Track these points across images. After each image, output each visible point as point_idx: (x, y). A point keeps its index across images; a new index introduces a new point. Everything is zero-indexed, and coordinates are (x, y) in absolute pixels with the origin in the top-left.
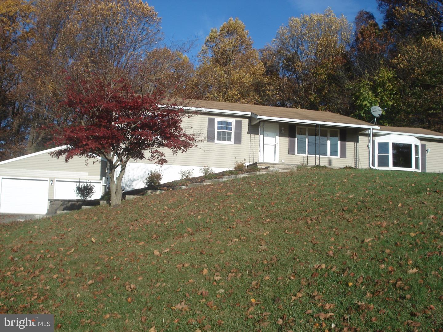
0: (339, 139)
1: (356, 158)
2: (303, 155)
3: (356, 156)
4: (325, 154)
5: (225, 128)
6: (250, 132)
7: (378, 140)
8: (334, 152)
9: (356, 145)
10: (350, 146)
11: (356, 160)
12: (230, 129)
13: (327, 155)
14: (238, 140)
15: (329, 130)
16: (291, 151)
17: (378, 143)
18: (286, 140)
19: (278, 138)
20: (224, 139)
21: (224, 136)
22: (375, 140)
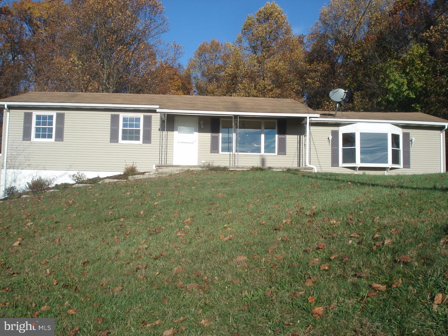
0: (276, 132)
1: (300, 155)
2: (229, 153)
3: (300, 152)
4: (258, 150)
5: (131, 126)
6: (162, 129)
7: (343, 130)
8: (269, 148)
9: (300, 138)
10: (291, 140)
11: (300, 157)
12: (138, 126)
13: (260, 152)
14: (147, 139)
15: (263, 121)
16: (214, 148)
17: (343, 134)
18: (208, 136)
19: (196, 134)
20: (131, 139)
21: (131, 135)
22: (338, 131)
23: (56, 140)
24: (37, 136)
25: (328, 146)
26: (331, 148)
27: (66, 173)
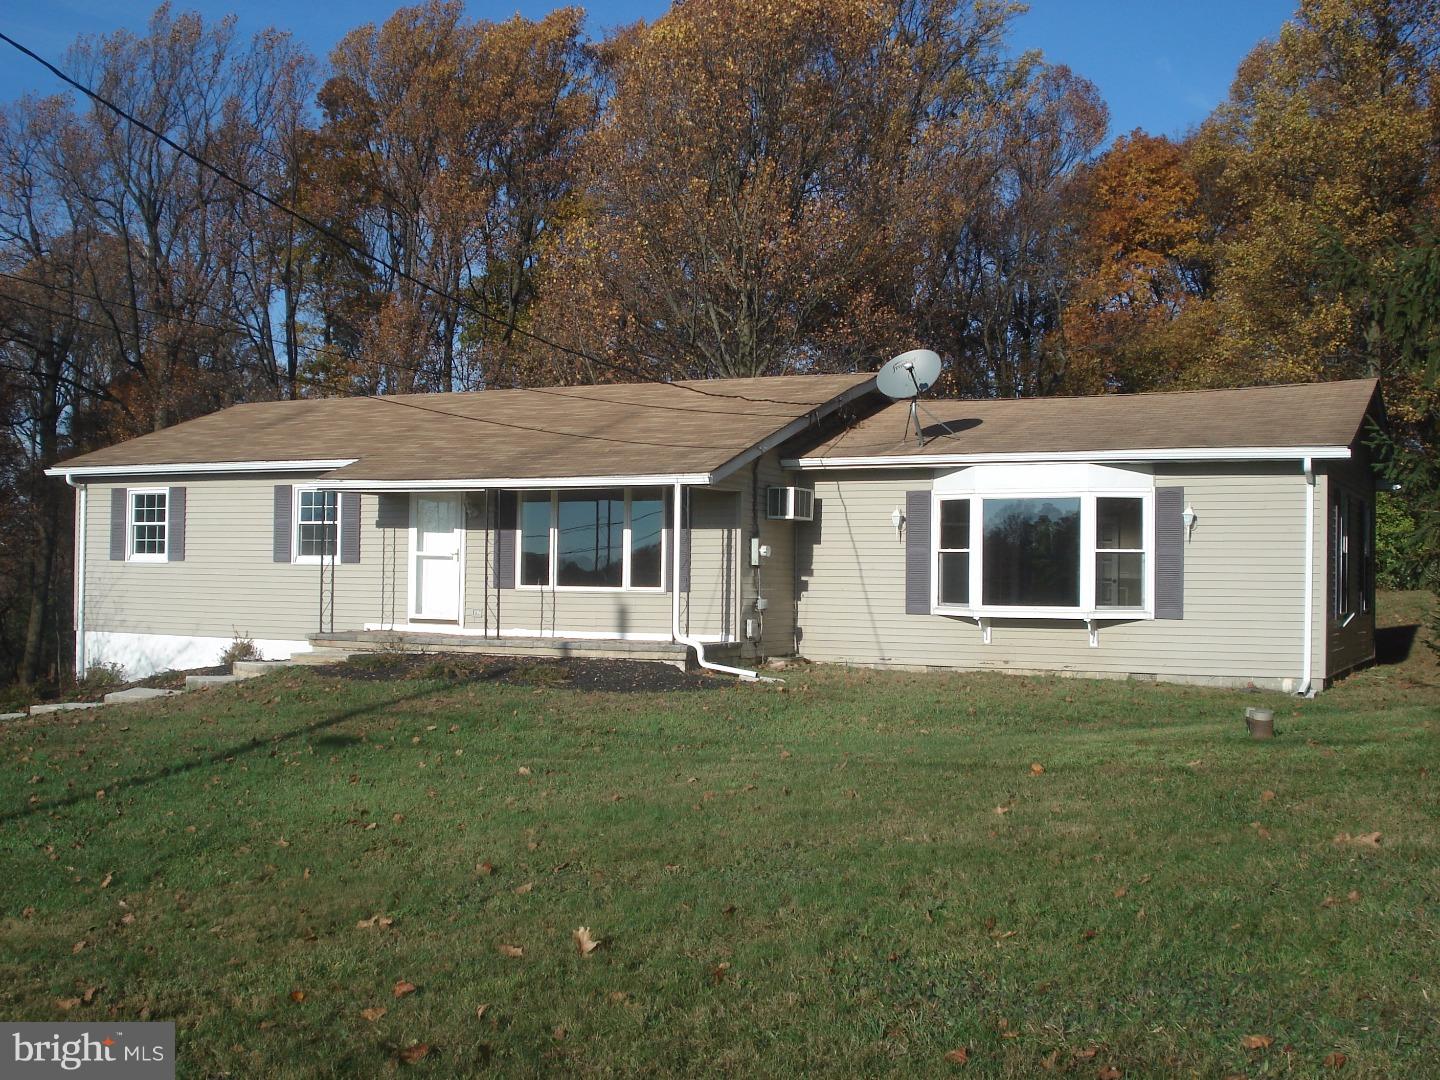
0: (664, 523)
1: (728, 590)
2: (538, 588)
3: (728, 584)
5: (320, 514)
6: (383, 521)
7: (943, 490)
9: (729, 538)
10: (707, 543)
11: (728, 598)
13: (621, 584)
14: (352, 549)
16: (503, 576)
17: (943, 504)
21: (319, 539)
22: (930, 492)
23: (170, 559)
24: (141, 548)
25: (898, 545)
26: (904, 552)
27: (191, 643)
